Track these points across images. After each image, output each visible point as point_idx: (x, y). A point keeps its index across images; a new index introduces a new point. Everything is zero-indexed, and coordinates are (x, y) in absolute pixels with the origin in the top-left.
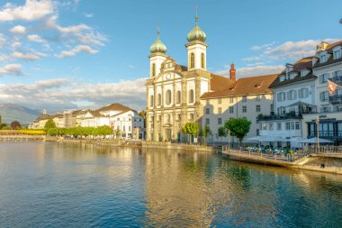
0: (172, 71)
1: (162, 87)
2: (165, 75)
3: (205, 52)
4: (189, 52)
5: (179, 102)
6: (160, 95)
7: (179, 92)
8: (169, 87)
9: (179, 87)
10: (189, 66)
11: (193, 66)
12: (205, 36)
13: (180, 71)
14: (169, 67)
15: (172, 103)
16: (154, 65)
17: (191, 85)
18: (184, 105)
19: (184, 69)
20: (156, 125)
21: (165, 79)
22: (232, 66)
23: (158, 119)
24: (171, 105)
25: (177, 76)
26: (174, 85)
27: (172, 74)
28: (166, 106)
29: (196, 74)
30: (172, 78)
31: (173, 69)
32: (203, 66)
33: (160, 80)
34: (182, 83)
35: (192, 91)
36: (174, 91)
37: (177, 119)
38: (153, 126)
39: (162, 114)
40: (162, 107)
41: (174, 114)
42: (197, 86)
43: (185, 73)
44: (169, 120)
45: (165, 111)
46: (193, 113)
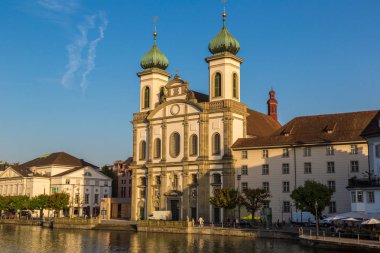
0: (181, 101)
1: (164, 127)
2: (168, 108)
3: (238, 72)
4: (213, 71)
5: (195, 153)
6: (158, 140)
7: (195, 137)
8: (175, 127)
9: (194, 128)
10: (212, 94)
11: (219, 93)
12: (238, 45)
13: (196, 101)
14: (176, 94)
15: (181, 156)
16: (147, 88)
17: (216, 125)
18: (203, 158)
19: (203, 98)
20: (151, 192)
21: (168, 114)
22: (272, 94)
23: (154, 183)
24: (179, 158)
25: (191, 109)
26: (185, 124)
27: (182, 106)
28: (169, 159)
29: (224, 107)
30: (182, 112)
31: (184, 97)
32: (235, 95)
33: (159, 114)
34: (200, 121)
35: (217, 136)
36: (186, 134)
37: (190, 182)
38: (144, 194)
39: (163, 173)
40: (164, 160)
41: (185, 173)
42: (227, 128)
43: (205, 105)
44: (175, 184)
45: (169, 169)
46: (220, 172)
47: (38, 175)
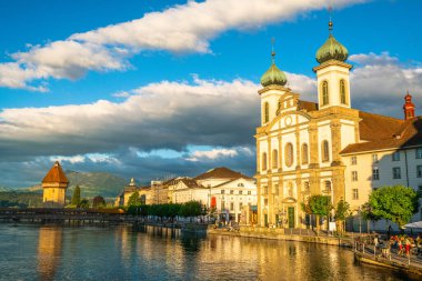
0: (292, 112)
1: (280, 139)
2: (282, 120)
3: (347, 78)
4: (320, 80)
5: (306, 162)
6: (276, 151)
7: (305, 145)
8: (289, 138)
9: (305, 137)
10: (320, 102)
11: (326, 101)
12: (345, 51)
13: (305, 111)
14: (289, 106)
15: (295, 164)
16: (267, 104)
18: (314, 166)
20: (272, 200)
21: (283, 126)
23: (274, 191)
24: (293, 168)
25: (302, 119)
26: (297, 135)
27: (294, 116)
28: (285, 169)
29: (331, 114)
30: (294, 123)
31: (295, 108)
32: (344, 101)
33: (276, 127)
34: (310, 130)
35: (326, 143)
36: (298, 143)
37: (303, 189)
39: (281, 182)
40: (280, 169)
41: (298, 181)
42: (335, 134)
43: (315, 114)
44: (290, 191)
45: (285, 178)
46: (330, 179)
47: (202, 187)
